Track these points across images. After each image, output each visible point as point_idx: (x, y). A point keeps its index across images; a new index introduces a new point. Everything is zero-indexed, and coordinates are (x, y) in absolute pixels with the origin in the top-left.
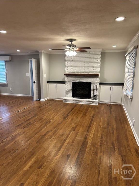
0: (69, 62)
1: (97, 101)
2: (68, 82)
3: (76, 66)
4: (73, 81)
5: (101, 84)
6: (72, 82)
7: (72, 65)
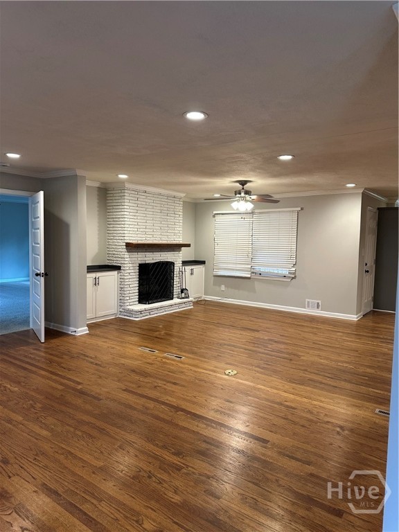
0: (134, 214)
1: (190, 299)
2: (131, 265)
3: (146, 224)
4: (140, 262)
5: (185, 263)
6: (140, 264)
7: (138, 221)
